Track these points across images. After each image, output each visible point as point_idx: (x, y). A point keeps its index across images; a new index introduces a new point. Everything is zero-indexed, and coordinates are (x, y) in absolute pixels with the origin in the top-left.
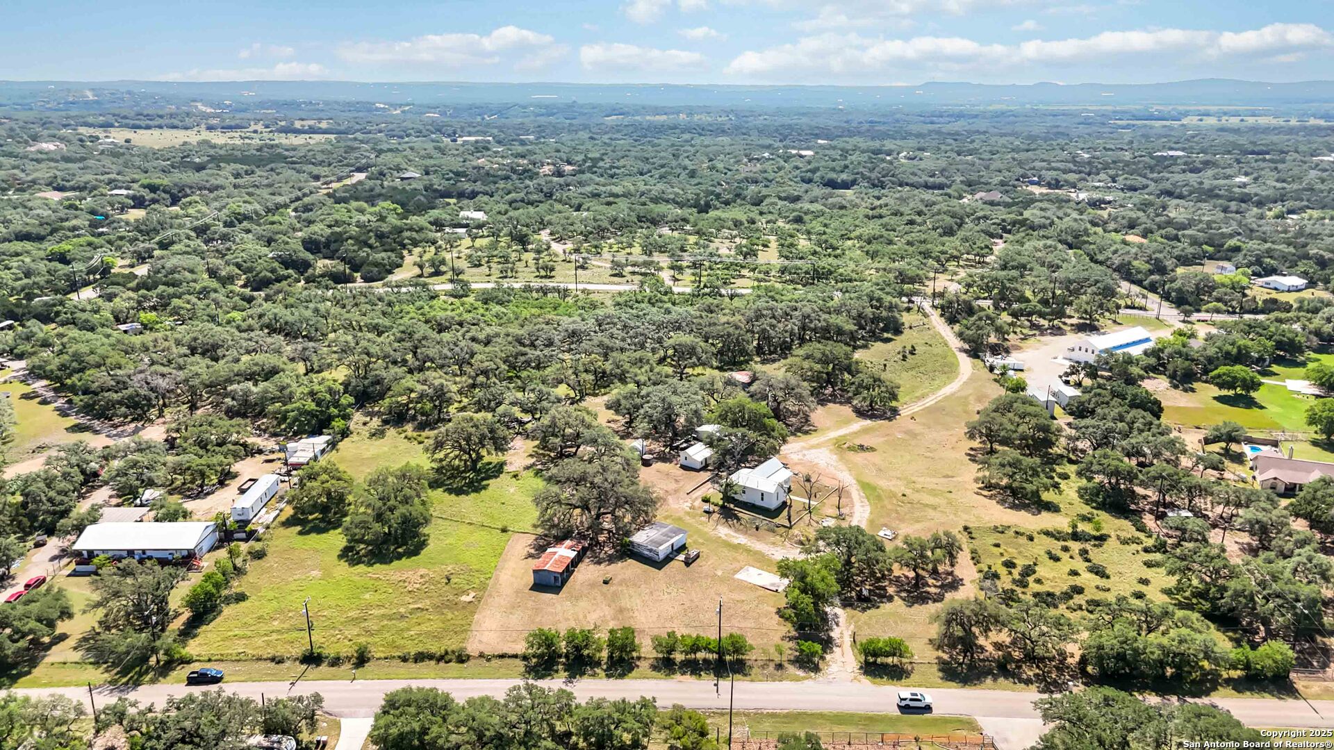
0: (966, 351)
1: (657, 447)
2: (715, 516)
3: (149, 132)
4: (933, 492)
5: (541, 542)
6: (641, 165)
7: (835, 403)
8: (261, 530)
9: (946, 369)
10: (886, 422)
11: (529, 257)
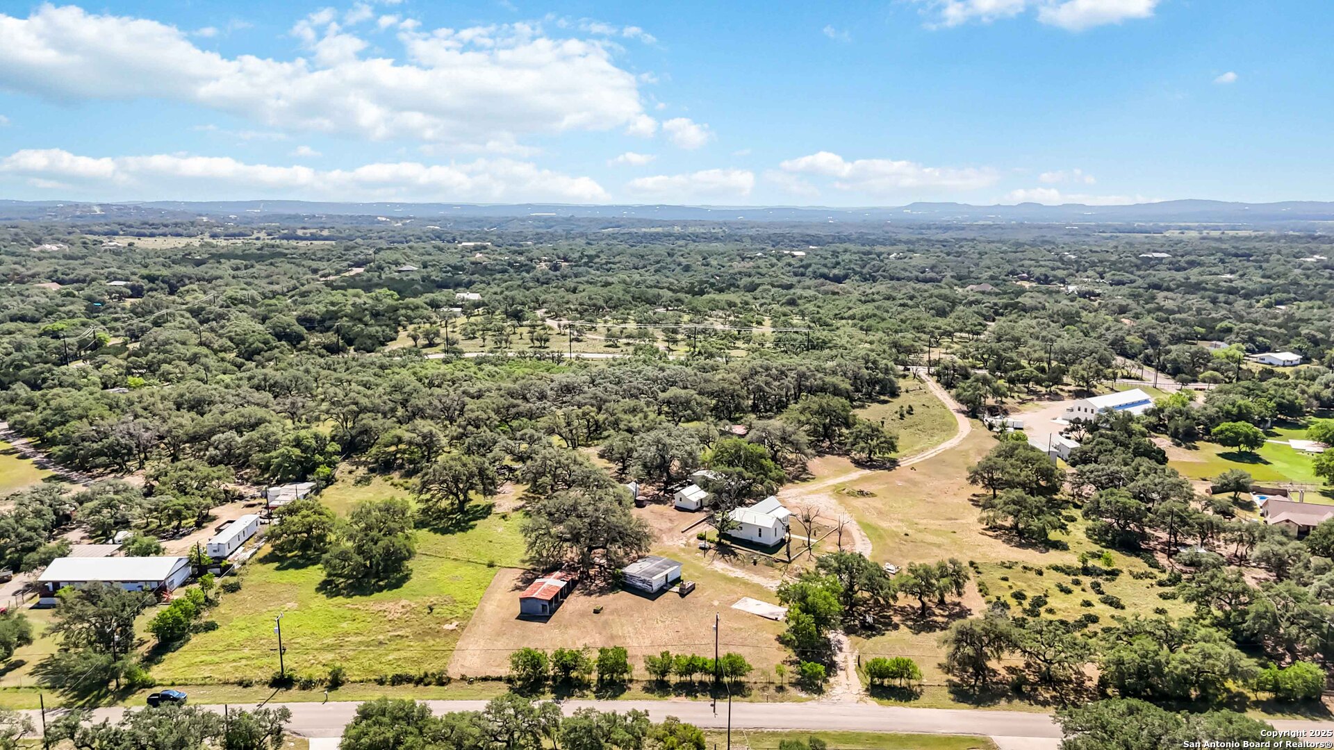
0: (963, 412)
1: (651, 490)
2: (712, 552)
3: (153, 239)
4: (936, 533)
5: (529, 576)
6: (636, 260)
7: (833, 454)
8: (237, 566)
9: (945, 427)
10: (886, 471)
11: (525, 330)
